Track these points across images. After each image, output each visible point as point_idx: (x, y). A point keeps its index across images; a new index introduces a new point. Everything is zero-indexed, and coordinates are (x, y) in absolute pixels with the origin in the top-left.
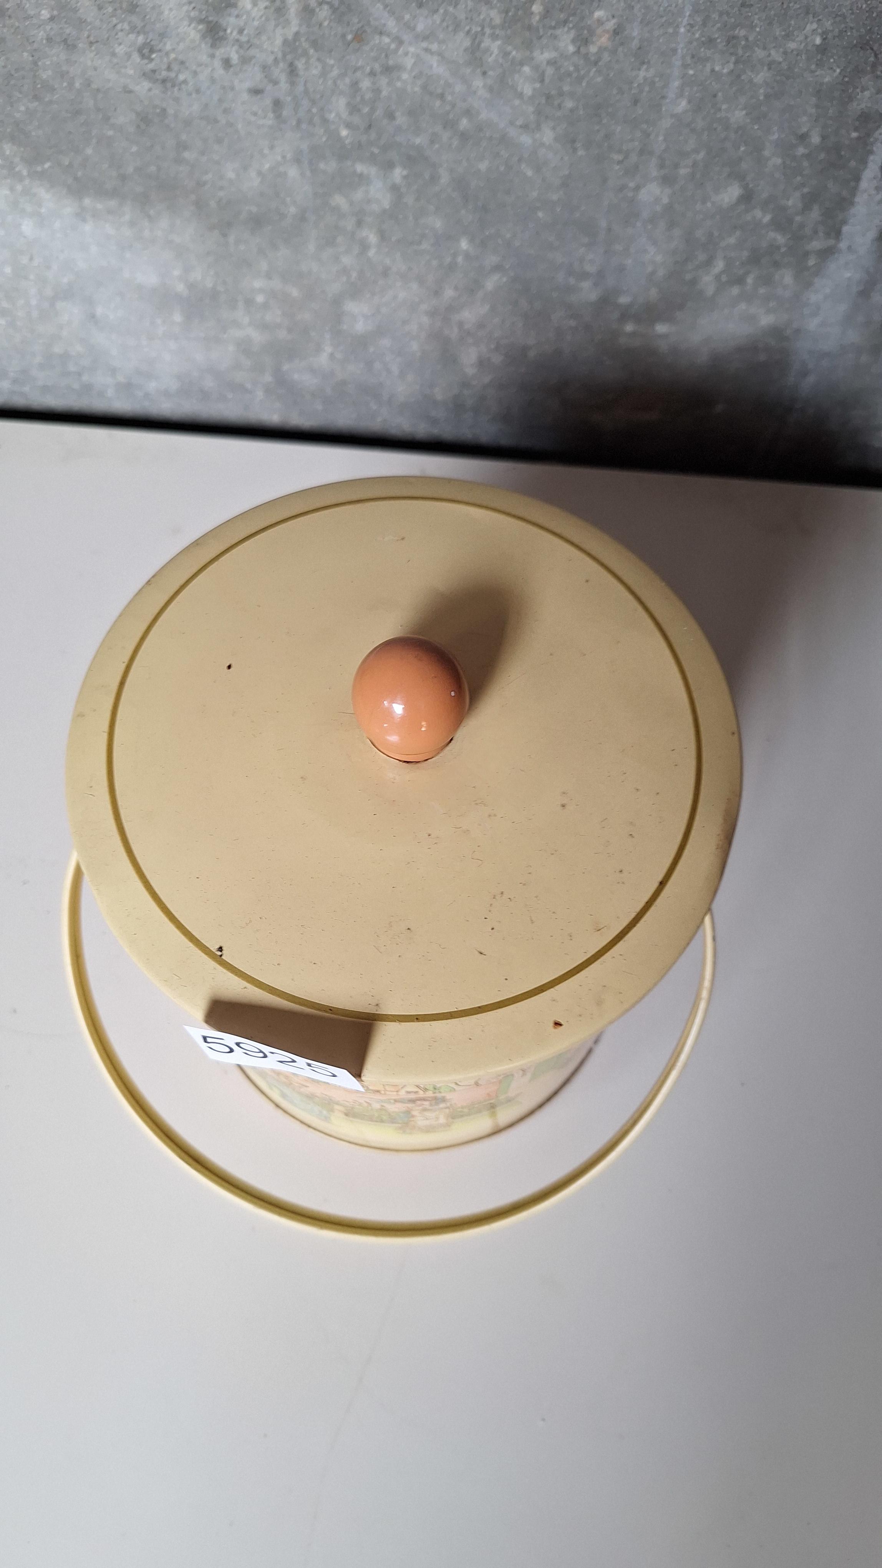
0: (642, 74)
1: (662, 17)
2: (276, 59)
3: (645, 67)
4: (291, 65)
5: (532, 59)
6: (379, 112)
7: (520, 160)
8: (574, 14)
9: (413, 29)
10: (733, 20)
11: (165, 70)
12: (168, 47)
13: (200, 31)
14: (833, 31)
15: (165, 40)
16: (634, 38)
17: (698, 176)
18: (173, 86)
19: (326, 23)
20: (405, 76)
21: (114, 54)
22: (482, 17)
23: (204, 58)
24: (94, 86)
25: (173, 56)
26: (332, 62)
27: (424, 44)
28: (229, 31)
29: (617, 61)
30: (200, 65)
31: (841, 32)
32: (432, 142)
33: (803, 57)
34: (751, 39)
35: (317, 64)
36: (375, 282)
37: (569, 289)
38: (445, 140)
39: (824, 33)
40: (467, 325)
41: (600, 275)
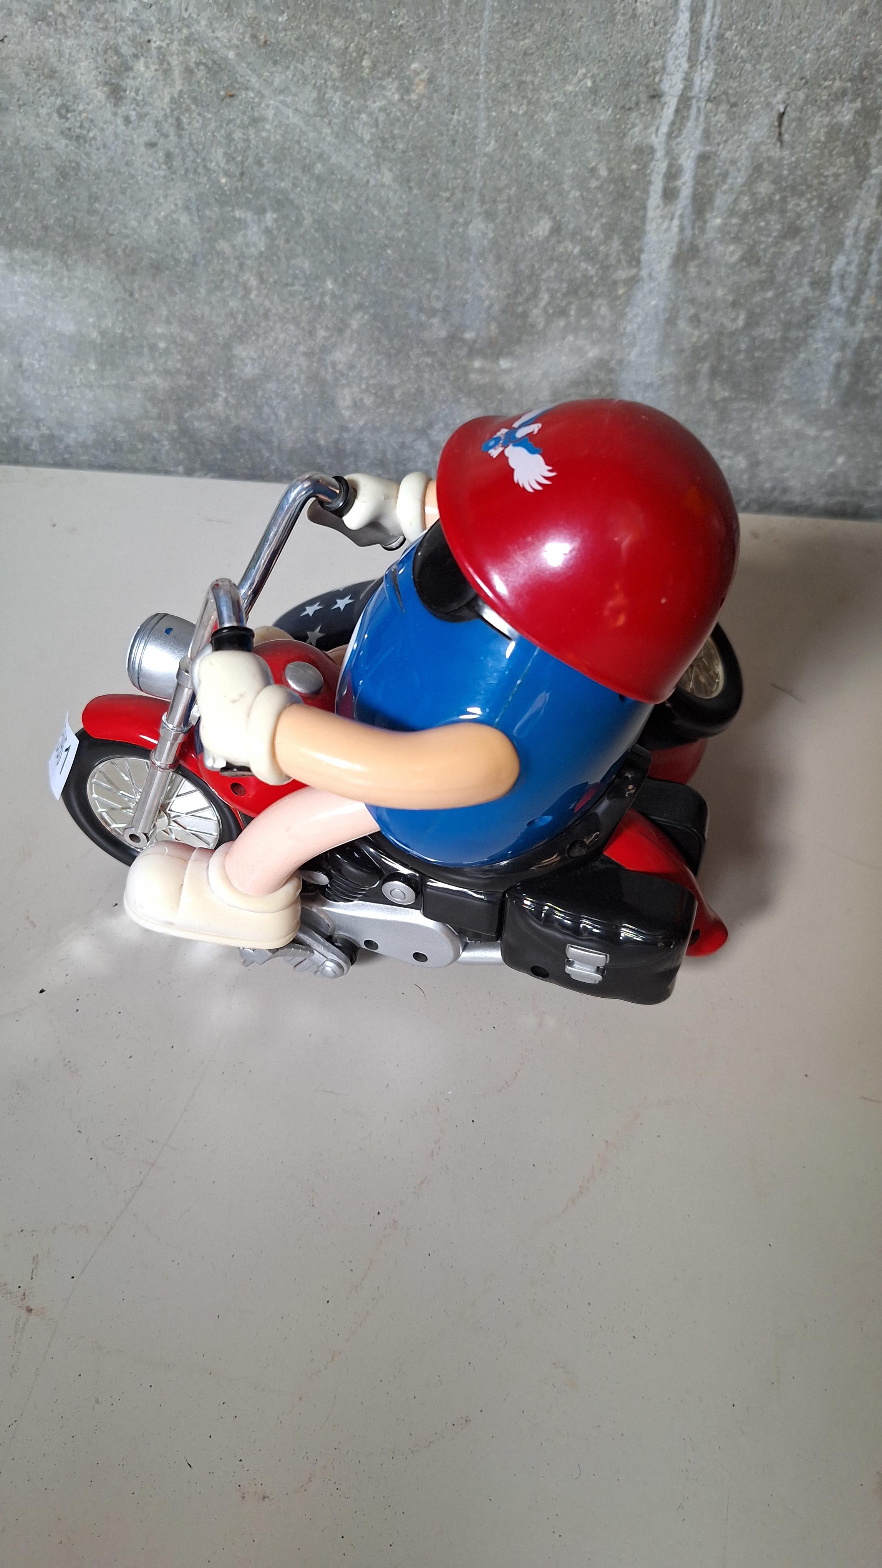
0: (455, 117)
1: (464, 66)
2: (166, 114)
3: (457, 110)
4: (178, 119)
5: (367, 107)
6: (250, 160)
7: (367, 200)
8: (395, 67)
9: (272, 84)
10: (519, 67)
11: (78, 128)
12: (81, 107)
13: (104, 92)
14: (598, 74)
15: (77, 101)
16: (444, 86)
17: (513, 210)
18: (85, 142)
19: (203, 82)
20: (268, 127)
21: (38, 115)
22: (324, 71)
23: (109, 116)
24: (21, 144)
25: (84, 115)
26: (210, 116)
27: (281, 98)
28: (128, 92)
29: (434, 107)
30: (105, 122)
31: (606, 75)
32: (295, 185)
33: (581, 98)
34: (536, 82)
35: (198, 118)
36: (258, 325)
37: (422, 326)
38: (304, 182)
39: (593, 76)
40: (340, 367)
41: (446, 311)
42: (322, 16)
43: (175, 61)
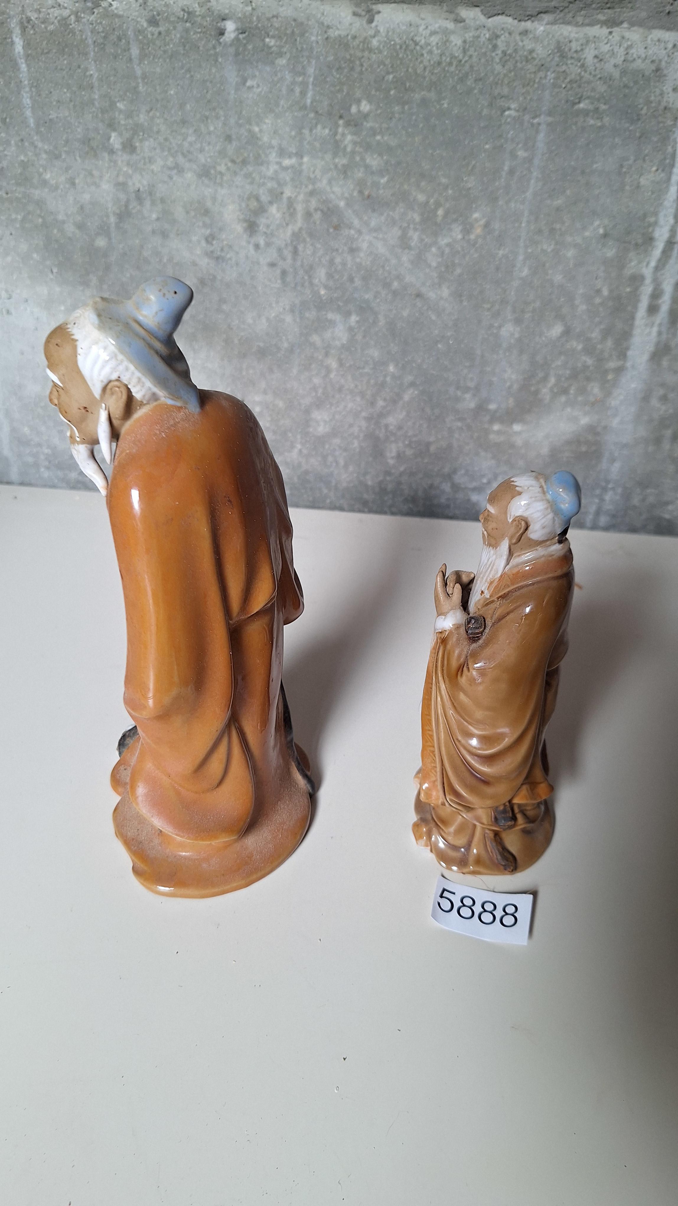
0: (501, 253)
1: (512, 217)
2: (286, 245)
3: (503, 247)
4: (295, 248)
5: (437, 243)
6: (345, 278)
7: (428, 309)
8: (461, 216)
9: (369, 225)
10: (552, 219)
11: (219, 251)
13: (243, 227)
14: (609, 225)
15: (222, 232)
16: (496, 229)
17: (536, 318)
18: (223, 261)
19: (318, 223)
20: (362, 255)
21: (190, 241)
22: (409, 218)
23: (244, 243)
24: (175, 261)
25: (225, 242)
26: (319, 246)
27: (374, 235)
28: (261, 227)
29: (487, 244)
30: (241, 248)
31: (614, 226)
32: (375, 297)
33: (594, 241)
34: (563, 229)
35: (311, 247)
36: (333, 396)
37: (457, 399)
38: (383, 296)
39: (605, 227)
40: (391, 428)
41: (477, 389)
42: (413, 180)
43: (300, 208)
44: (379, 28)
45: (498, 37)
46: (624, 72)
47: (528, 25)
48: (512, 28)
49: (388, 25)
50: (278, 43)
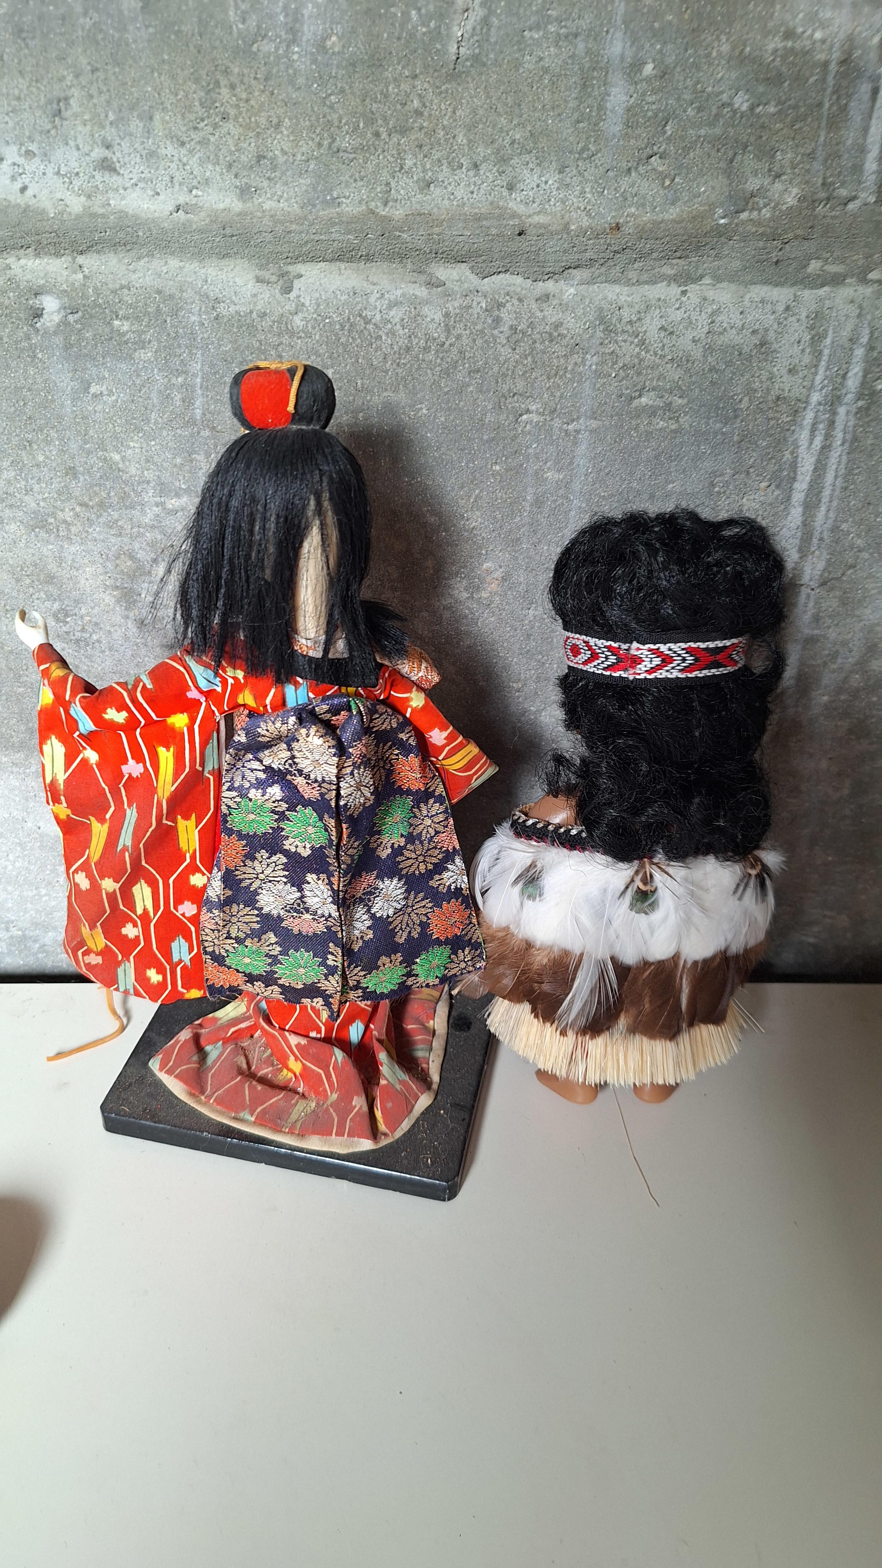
12: (83, 611)
13: (114, 596)
15: (80, 605)
16: (521, 584)
18: (87, 645)
23: (118, 619)
29: (508, 603)
30: (114, 626)
44: (302, 300)
45: (500, 305)
46: (709, 349)
47: (550, 286)
48: (524, 292)
49: (318, 295)
50: (134, 328)
